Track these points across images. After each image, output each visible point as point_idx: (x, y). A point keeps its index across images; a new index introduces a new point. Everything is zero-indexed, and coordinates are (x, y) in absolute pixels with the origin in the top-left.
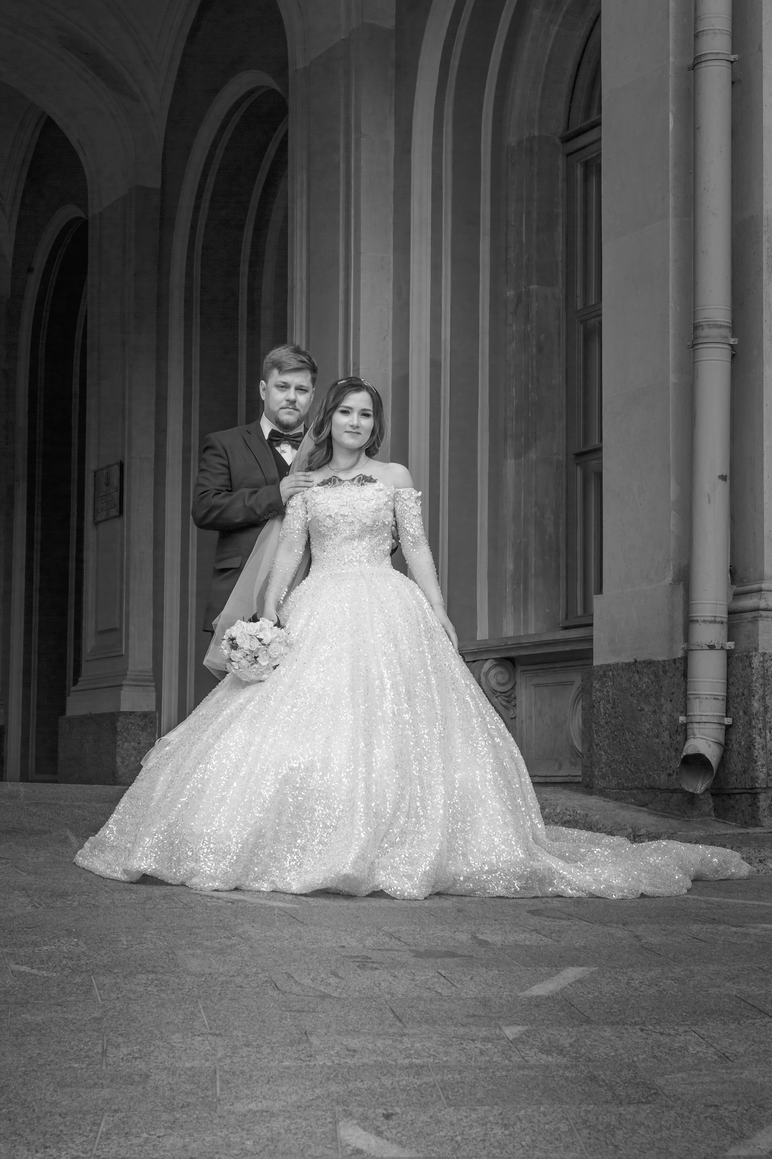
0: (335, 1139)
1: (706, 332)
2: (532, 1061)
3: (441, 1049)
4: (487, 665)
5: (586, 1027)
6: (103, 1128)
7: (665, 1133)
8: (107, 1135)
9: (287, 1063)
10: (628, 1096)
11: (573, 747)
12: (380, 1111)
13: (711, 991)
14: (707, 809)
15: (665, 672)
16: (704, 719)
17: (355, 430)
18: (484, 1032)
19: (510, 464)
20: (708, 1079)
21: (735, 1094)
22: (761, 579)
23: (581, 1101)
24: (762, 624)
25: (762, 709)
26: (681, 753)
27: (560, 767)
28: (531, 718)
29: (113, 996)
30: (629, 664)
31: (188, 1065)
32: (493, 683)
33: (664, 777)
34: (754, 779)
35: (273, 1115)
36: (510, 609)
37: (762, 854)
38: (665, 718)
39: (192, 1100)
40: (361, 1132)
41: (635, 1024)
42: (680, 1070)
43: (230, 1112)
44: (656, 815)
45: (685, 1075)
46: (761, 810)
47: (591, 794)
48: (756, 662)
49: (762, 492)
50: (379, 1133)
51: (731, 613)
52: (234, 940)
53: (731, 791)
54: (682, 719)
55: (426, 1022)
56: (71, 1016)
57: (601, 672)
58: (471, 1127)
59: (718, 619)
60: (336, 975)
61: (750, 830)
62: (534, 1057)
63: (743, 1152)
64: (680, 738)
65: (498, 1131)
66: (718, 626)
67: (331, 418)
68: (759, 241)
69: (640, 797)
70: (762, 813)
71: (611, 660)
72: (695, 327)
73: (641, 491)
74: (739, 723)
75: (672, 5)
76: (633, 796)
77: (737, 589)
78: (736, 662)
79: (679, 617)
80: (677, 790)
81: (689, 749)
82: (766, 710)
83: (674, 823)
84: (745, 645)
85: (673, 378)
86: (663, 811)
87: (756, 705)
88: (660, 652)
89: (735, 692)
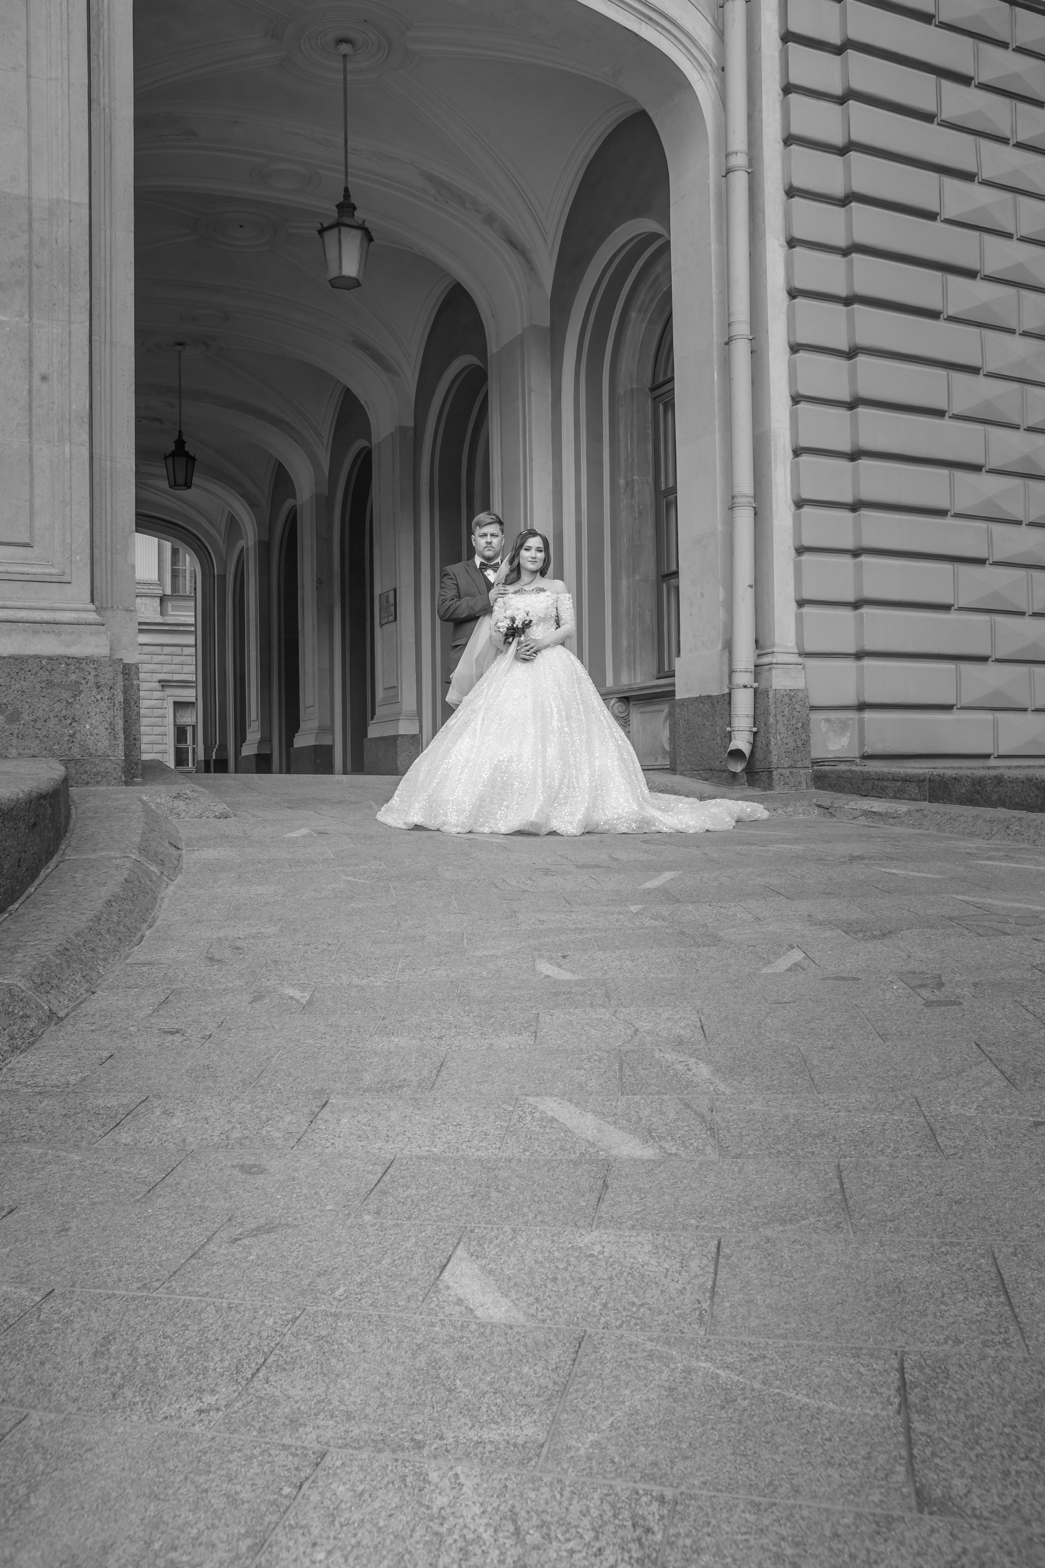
0: (534, 970)
1: (738, 500)
2: (647, 924)
3: (594, 919)
4: (613, 701)
5: (677, 905)
6: (400, 966)
7: (725, 962)
8: (403, 970)
9: (504, 929)
10: (703, 942)
11: (664, 748)
12: (560, 954)
13: (749, 882)
14: (743, 781)
15: (718, 702)
16: (741, 729)
17: (534, 560)
18: (618, 909)
19: (624, 582)
20: (749, 931)
21: (764, 939)
22: (773, 646)
23: (676, 946)
24: (774, 672)
25: (775, 722)
26: (728, 749)
27: (656, 761)
28: (640, 730)
29: (402, 893)
30: (697, 698)
31: (447, 930)
32: (616, 712)
33: (717, 763)
34: (771, 763)
35: (497, 957)
36: (625, 668)
37: (776, 806)
39: (450, 949)
40: (549, 965)
41: (706, 902)
42: (733, 927)
43: (473, 956)
45: (735, 930)
46: (774, 780)
47: (675, 774)
48: (771, 694)
49: (773, 595)
50: (560, 966)
51: (756, 666)
52: (471, 861)
53: (757, 770)
54: (728, 729)
55: (585, 904)
56: (378, 905)
57: (681, 703)
58: (613, 961)
59: (748, 670)
60: (531, 879)
61: (768, 792)
62: (648, 922)
63: (770, 971)
64: (727, 740)
65: (629, 963)
66: (748, 674)
67: (519, 554)
68: (769, 445)
69: (704, 775)
70: (775, 782)
71: (686, 696)
72: (733, 497)
73: (702, 595)
74: (762, 731)
75: (715, 307)
76: (700, 775)
77: (758, 652)
78: (759, 695)
79: (726, 670)
80: (725, 771)
81: (731, 746)
82: (777, 722)
83: (723, 789)
84: (764, 685)
85: (720, 528)
86: (717, 783)
87: (770, 720)
88: (716, 690)
89: (758, 712)
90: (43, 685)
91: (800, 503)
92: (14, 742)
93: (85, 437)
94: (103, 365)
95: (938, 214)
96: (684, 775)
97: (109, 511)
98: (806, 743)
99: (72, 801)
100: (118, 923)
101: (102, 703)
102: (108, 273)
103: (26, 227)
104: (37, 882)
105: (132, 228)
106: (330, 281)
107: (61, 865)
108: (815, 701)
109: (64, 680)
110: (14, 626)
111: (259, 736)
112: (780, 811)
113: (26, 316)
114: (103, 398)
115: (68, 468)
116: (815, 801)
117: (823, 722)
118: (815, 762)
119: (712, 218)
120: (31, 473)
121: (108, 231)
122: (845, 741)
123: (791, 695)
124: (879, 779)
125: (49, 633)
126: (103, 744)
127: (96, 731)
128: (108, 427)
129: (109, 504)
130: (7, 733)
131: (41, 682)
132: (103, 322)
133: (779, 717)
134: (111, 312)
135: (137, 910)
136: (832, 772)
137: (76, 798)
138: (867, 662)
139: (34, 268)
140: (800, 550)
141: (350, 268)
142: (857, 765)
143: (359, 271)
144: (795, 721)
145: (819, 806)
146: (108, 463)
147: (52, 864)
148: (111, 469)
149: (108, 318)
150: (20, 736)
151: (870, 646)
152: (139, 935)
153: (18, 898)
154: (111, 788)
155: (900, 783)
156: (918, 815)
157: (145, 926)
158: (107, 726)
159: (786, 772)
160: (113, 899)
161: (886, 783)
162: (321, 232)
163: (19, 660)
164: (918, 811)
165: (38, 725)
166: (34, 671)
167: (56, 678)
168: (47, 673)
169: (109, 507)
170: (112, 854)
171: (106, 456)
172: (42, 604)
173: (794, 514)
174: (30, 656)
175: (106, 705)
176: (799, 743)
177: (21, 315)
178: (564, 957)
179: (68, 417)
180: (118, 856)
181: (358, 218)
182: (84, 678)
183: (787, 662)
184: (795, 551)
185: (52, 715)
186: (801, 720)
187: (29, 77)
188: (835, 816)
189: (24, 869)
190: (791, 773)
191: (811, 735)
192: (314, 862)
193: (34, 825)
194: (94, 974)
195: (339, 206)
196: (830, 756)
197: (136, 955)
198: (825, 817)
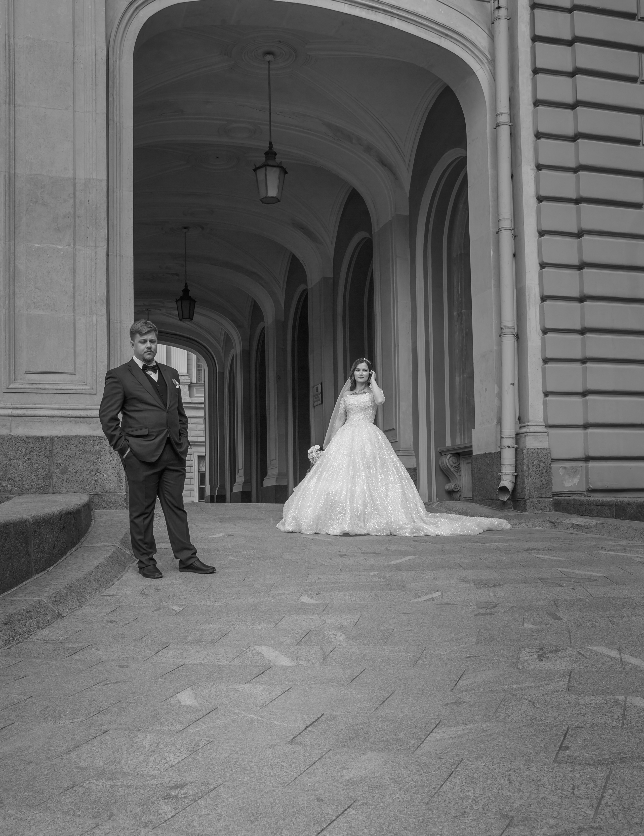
0: (298, 599)
1: (504, 331)
2: (373, 580)
3: (347, 578)
4: (449, 456)
5: (398, 572)
6: (233, 597)
7: (396, 597)
8: (234, 599)
9: (297, 582)
10: (394, 589)
13: (450, 561)
14: (510, 507)
15: (495, 457)
16: (507, 474)
17: (361, 377)
18: (364, 574)
19: (457, 379)
20: (423, 584)
21: (428, 588)
22: (528, 421)
23: (379, 590)
24: (527, 438)
25: (527, 469)
26: (499, 485)
28: (465, 475)
29: (256, 565)
30: (483, 454)
31: (267, 582)
32: (451, 463)
33: (494, 495)
34: (525, 495)
35: (284, 594)
36: (458, 434)
37: (521, 521)
38: (494, 474)
39: (263, 590)
40: (307, 598)
41: (416, 570)
43: (272, 593)
45: (417, 583)
47: (473, 502)
48: (525, 452)
49: (528, 389)
50: (312, 598)
51: (517, 434)
53: (517, 500)
54: (499, 474)
55: (349, 571)
56: (239, 570)
57: (475, 458)
58: (340, 596)
59: (510, 437)
60: (330, 559)
61: (524, 513)
62: (375, 579)
64: (498, 481)
65: (347, 597)
66: (512, 439)
68: (524, 295)
69: (487, 503)
70: (528, 507)
71: (478, 453)
72: (501, 329)
73: (486, 390)
74: (520, 474)
75: (490, 210)
76: (485, 503)
77: (520, 425)
78: (517, 452)
79: (499, 437)
80: (499, 500)
81: (501, 485)
82: (529, 469)
83: (497, 512)
84: (522, 446)
85: (495, 348)
86: (495, 508)
87: (525, 468)
88: (493, 450)
89: (518, 463)
90: (80, 452)
91: (545, 331)
92: (64, 484)
93: (104, 311)
94: (115, 269)
95: (640, 141)
96: (477, 503)
97: (119, 352)
98: (549, 482)
99: (94, 518)
100: (101, 577)
101: (113, 462)
102: (118, 216)
103: (72, 195)
104: (65, 557)
105: (132, 189)
106: (261, 200)
107: (79, 549)
108: (555, 456)
109: (92, 449)
110: (65, 419)
111: (244, 479)
112: (523, 525)
113: (72, 245)
114: (115, 287)
115: (95, 329)
116: (548, 518)
117: (561, 469)
118: (554, 494)
119: (489, 154)
120: (75, 333)
121: (118, 192)
122: (576, 480)
123: (539, 452)
124: (588, 505)
125: (84, 423)
126: (114, 486)
127: (110, 478)
128: (118, 304)
129: (119, 348)
130: (61, 480)
132: (115, 244)
133: (530, 466)
134: (120, 238)
135: (113, 571)
136: (564, 500)
137: (96, 516)
138: (590, 431)
139: (77, 218)
140: (546, 361)
141: (273, 192)
142: (585, 496)
143: (278, 193)
144: (541, 468)
145: (550, 522)
146: (119, 324)
147: (74, 549)
148: (120, 328)
149: (118, 242)
150: (68, 481)
151: (592, 420)
152: (112, 583)
153: (53, 564)
154: (118, 510)
155: (599, 507)
156: (600, 526)
157: (116, 579)
158: (116, 475)
159: (536, 501)
160: (100, 565)
161: (592, 507)
162: (255, 170)
163: (67, 438)
164: (601, 524)
165: (78, 475)
166: (75, 444)
167: (88, 448)
168: (83, 446)
169: (119, 350)
170: (106, 544)
171: (117, 320)
172: (80, 407)
173: (541, 338)
174: (73, 436)
175: (115, 463)
176: (543, 482)
177: (69, 245)
178: (317, 594)
179: (95, 300)
180: (109, 545)
181: (278, 160)
182: (103, 448)
183: (537, 431)
184: (542, 361)
185: (85, 469)
186: (545, 468)
187: (74, 112)
188: (557, 528)
189: (57, 550)
190: (538, 501)
191: (552, 477)
192: (218, 550)
193: (64, 528)
194: (83, 599)
195: (267, 154)
196: (566, 490)
197: (108, 592)
198: (552, 528)
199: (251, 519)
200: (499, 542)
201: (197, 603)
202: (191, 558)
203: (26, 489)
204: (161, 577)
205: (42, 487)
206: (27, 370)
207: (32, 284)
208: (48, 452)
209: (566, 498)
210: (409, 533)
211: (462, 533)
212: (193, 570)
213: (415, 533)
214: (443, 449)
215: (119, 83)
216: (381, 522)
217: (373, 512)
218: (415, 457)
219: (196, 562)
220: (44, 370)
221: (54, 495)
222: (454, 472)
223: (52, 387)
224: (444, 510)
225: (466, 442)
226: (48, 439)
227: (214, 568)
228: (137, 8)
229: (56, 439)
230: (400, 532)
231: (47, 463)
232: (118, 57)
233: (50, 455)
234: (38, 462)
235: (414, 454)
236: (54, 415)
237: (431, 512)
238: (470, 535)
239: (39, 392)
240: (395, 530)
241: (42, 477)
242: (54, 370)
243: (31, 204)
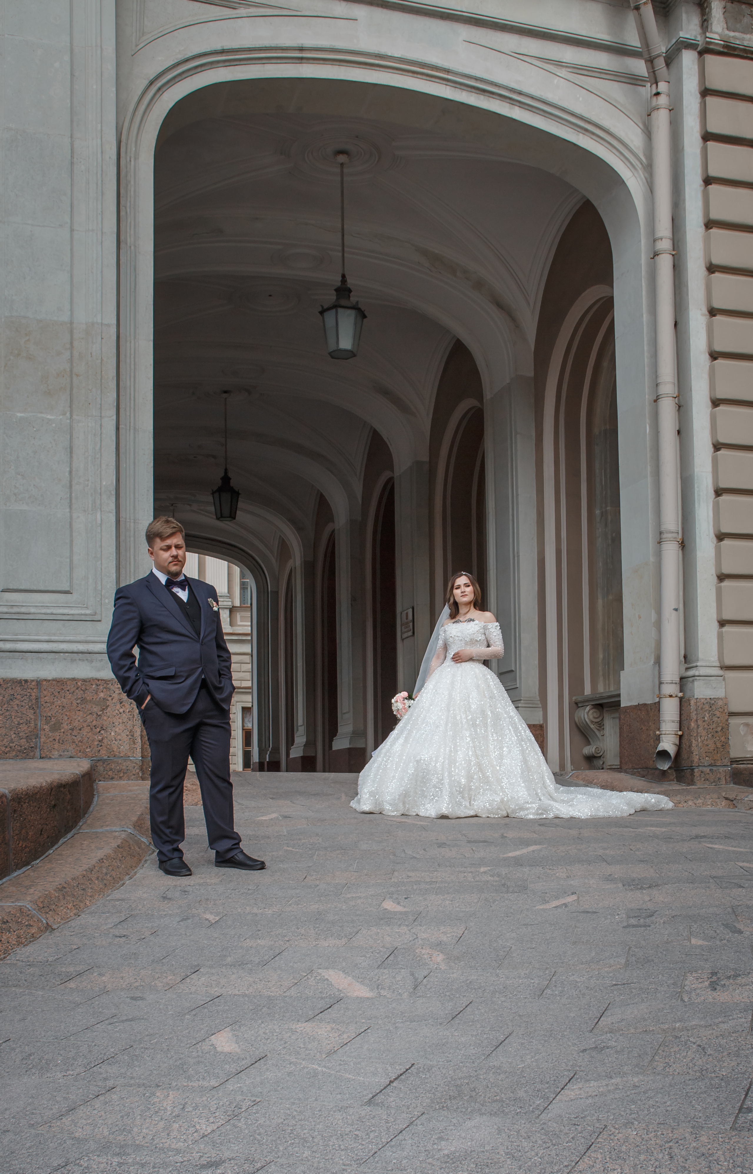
0: (379, 905)
1: (664, 536)
2: (484, 879)
3: (448, 876)
4: (588, 708)
5: (519, 867)
6: (290, 902)
7: (514, 902)
8: (291, 905)
9: (378, 881)
10: (513, 890)
12: (403, 897)
13: (591, 853)
14: (673, 778)
15: (651, 709)
16: (668, 733)
17: (466, 595)
18: (472, 870)
19: (600, 602)
20: (553, 884)
21: (560, 889)
22: (697, 660)
23: (491, 893)
24: (696, 683)
25: (696, 726)
26: (657, 749)
28: (611, 735)
29: (322, 858)
30: (636, 706)
31: (337, 882)
32: (591, 717)
33: (650, 762)
34: (692, 762)
35: (360, 898)
36: (601, 678)
37: (687, 798)
38: (651, 732)
39: (331, 893)
40: (392, 903)
41: (543, 865)
42: (545, 881)
43: (344, 897)
44: (647, 781)
45: (545, 883)
46: (696, 777)
47: (621, 772)
48: (692, 702)
49: (697, 616)
50: (399, 903)
51: (681, 679)
52: (390, 837)
53: (682, 768)
54: (657, 732)
55: (450, 866)
56: (299, 866)
57: (624, 710)
58: (438, 901)
59: (674, 682)
60: (425, 850)
61: (691, 787)
62: (486, 878)
63: (541, 908)
64: (656, 742)
65: (448, 902)
66: (674, 685)
68: (693, 487)
69: (642, 773)
70: (696, 779)
71: (629, 704)
72: (661, 533)
73: (640, 617)
74: (686, 734)
75: (646, 369)
76: (639, 772)
77: (687, 666)
78: (683, 702)
79: (657, 683)
80: (657, 769)
81: (660, 748)
82: (698, 726)
83: (654, 785)
84: (688, 694)
85: (652, 559)
86: (651, 779)
87: (693, 724)
88: (649, 700)
89: (683, 718)
90: (79, 701)
91: (721, 537)
92: (56, 746)
93: (113, 506)
94: (128, 448)
96: (627, 773)
97: (132, 562)
98: (725, 745)
99: (97, 792)
100: (106, 874)
101: (124, 715)
102: (132, 375)
103: (68, 346)
104: (56, 847)
105: (152, 338)
106: (330, 354)
107: (76, 836)
108: (734, 707)
109: (95, 697)
111: (305, 740)
112: (690, 803)
113: (68, 414)
114: (127, 474)
115: (99, 531)
116: (724, 794)
117: (742, 726)
118: (734, 761)
119: (644, 293)
120: (71, 536)
121: (133, 342)
123: (711, 703)
125: (83, 660)
126: (125, 748)
127: (119, 737)
128: (132, 496)
129: (132, 557)
130: (51, 739)
131: (77, 699)
132: (128, 414)
133: (700, 722)
134: (134, 405)
135: (123, 866)
136: (745, 769)
137: (101, 789)
139: (74, 377)
140: (722, 577)
141: (346, 343)
143: (353, 345)
144: (714, 726)
145: (726, 799)
146: (132, 524)
147: (69, 835)
148: (134, 529)
149: (132, 410)
150: (61, 742)
152: (122, 882)
153: (40, 856)
154: (130, 782)
157: (127, 877)
158: (128, 733)
159: (707, 770)
160: (105, 857)
162: (322, 313)
163: (60, 682)
165: (75, 733)
166: (72, 691)
167: (89, 696)
168: (82, 692)
169: (132, 560)
170: (114, 828)
171: (130, 519)
172: (78, 638)
173: (716, 546)
174: (69, 679)
175: (127, 717)
176: (718, 744)
177: (64, 414)
178: (406, 898)
179: (99, 491)
180: (118, 830)
181: (353, 299)
182: (110, 696)
183: (709, 674)
184: (716, 578)
185: (85, 725)
186: (721, 725)
187: (72, 230)
188: (736, 807)
189: (46, 836)
190: (710, 770)
191: (730, 738)
192: (269, 838)
193: (55, 806)
194: (82, 905)
195: (337, 290)
196: (748, 756)
197: (117, 894)
198: (729, 807)
199: (314, 795)
200: (656, 826)
201: (239, 911)
202: (230, 850)
203: (4, 752)
204: (190, 875)
205: (25, 749)
206: (5, 588)
207: (13, 467)
208: (34, 701)
209: (749, 766)
210: (533, 814)
211: (606, 815)
212: (234, 865)
213: (542, 814)
214: (580, 698)
215: (135, 191)
216: (493, 800)
217: (482, 787)
218: (541, 709)
219: (238, 854)
220: (28, 588)
221: (42, 760)
222: (595, 730)
223: (39, 611)
224: (581, 782)
225: (612, 689)
226: (33, 683)
227: (263, 863)
228: (159, 89)
229: (44, 683)
230: (522, 814)
231: (32, 717)
232: (132, 156)
233: (36, 705)
234: (19, 714)
235: (540, 705)
236: (42, 650)
237: (563, 785)
238: (616, 817)
239: (21, 617)
240: (514, 811)
241: (25, 736)
242: (42, 588)
243: (12, 358)
